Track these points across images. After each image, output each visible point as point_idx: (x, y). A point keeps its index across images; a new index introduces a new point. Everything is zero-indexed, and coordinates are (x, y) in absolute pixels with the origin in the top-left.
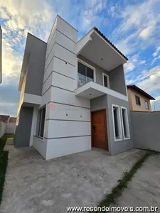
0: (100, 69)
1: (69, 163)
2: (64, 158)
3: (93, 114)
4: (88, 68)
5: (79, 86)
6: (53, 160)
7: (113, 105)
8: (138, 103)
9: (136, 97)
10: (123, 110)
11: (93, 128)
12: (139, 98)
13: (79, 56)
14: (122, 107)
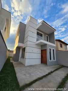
0: (45, 34)
1: (33, 67)
2: (31, 66)
3: (42, 51)
4: (41, 34)
5: (37, 41)
6: (27, 66)
7: (49, 48)
8: (61, 46)
9: (60, 44)
10: (53, 50)
11: (42, 56)
12: (61, 45)
13: (38, 30)
14: (53, 49)
